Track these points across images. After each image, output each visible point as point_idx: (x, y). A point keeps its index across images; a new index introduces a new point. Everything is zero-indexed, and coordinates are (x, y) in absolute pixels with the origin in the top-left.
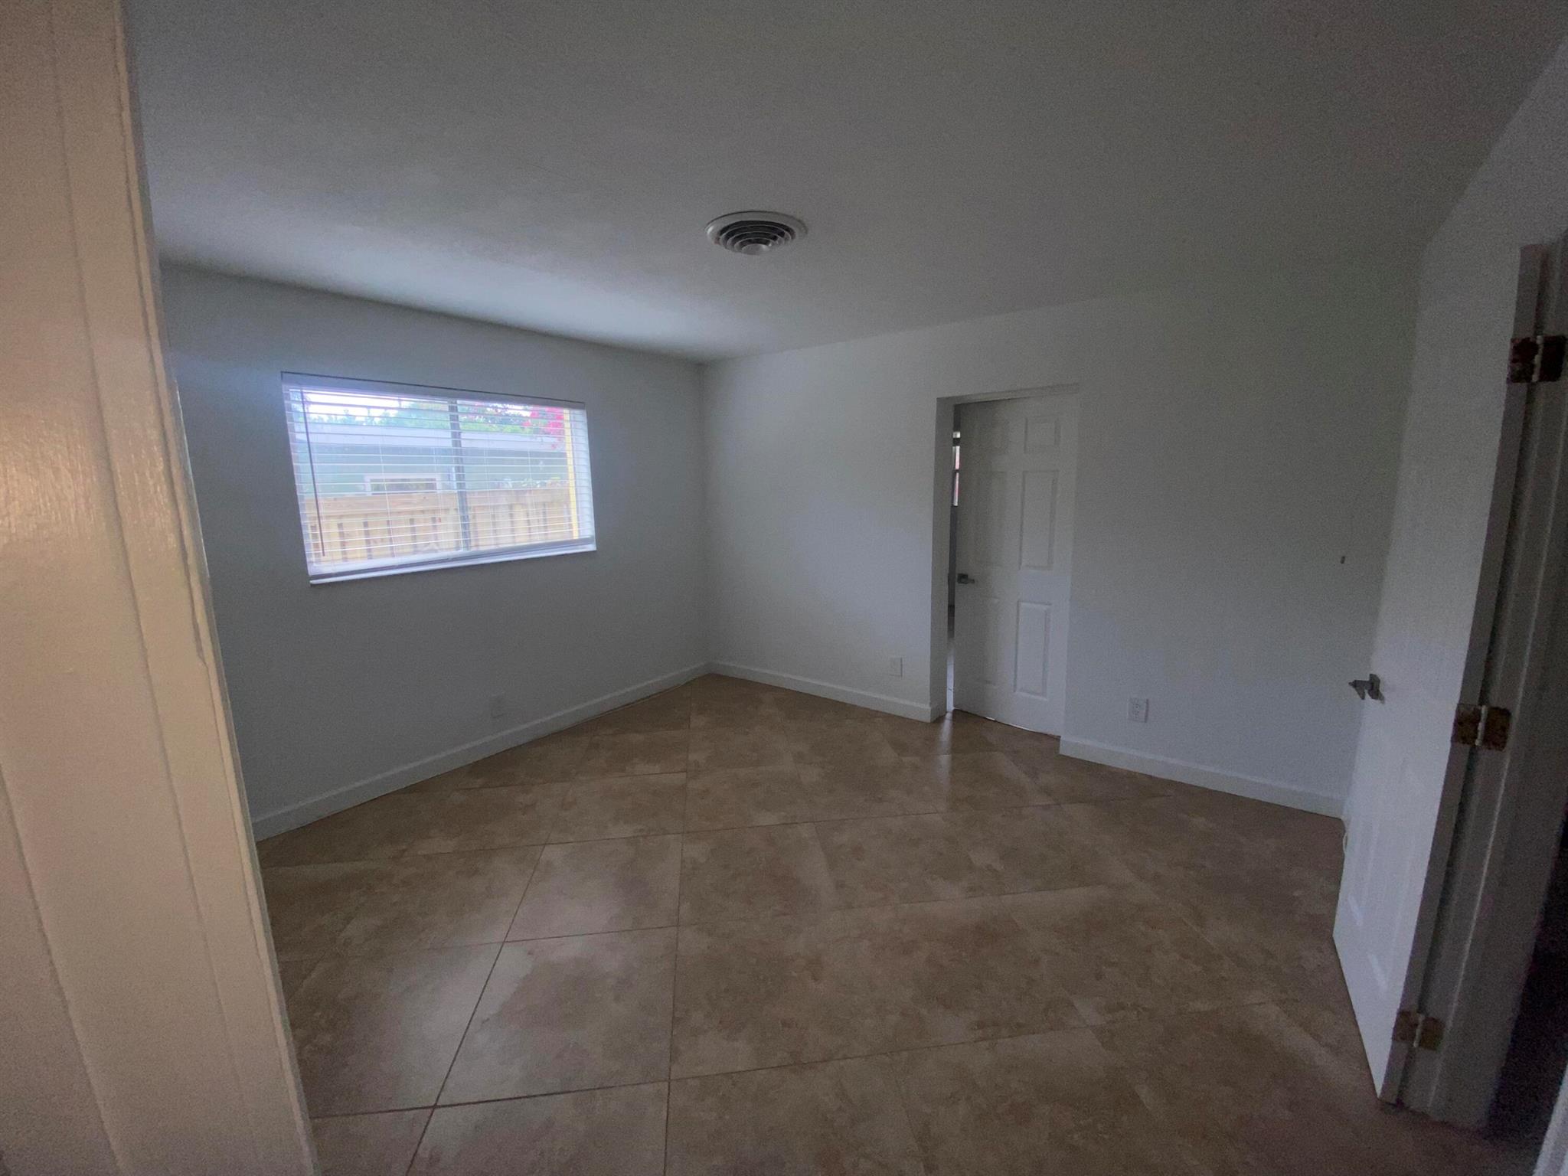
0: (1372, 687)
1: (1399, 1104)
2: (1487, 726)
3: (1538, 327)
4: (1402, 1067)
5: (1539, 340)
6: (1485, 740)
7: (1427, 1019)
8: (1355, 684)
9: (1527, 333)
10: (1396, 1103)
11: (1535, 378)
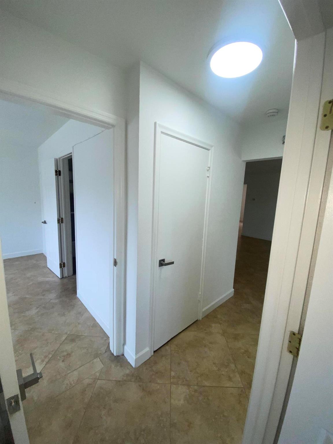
0: (45, 222)
1: (63, 278)
2: (61, 220)
3: (57, 169)
4: (62, 273)
5: (58, 171)
6: (61, 222)
7: (63, 263)
8: (42, 222)
9: (56, 169)
10: (63, 277)
11: (58, 175)
